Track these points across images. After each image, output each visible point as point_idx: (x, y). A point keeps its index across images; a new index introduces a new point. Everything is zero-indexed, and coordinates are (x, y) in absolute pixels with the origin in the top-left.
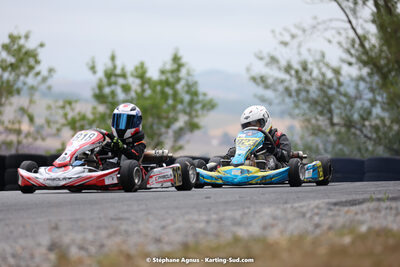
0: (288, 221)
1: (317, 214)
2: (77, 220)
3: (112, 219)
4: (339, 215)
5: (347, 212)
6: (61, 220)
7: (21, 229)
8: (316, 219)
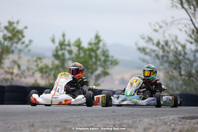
0: (158, 126)
1: (173, 123)
2: (43, 122)
3: (63, 122)
4: (185, 124)
5: (190, 122)
6: (35, 122)
7: (14, 126)
8: (173, 125)
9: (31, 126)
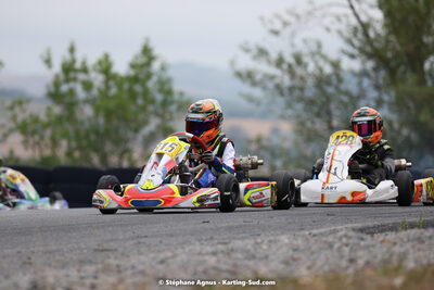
0: (312, 253)
3: (96, 250)
5: (382, 242)
8: (347, 250)
9: (25, 263)
